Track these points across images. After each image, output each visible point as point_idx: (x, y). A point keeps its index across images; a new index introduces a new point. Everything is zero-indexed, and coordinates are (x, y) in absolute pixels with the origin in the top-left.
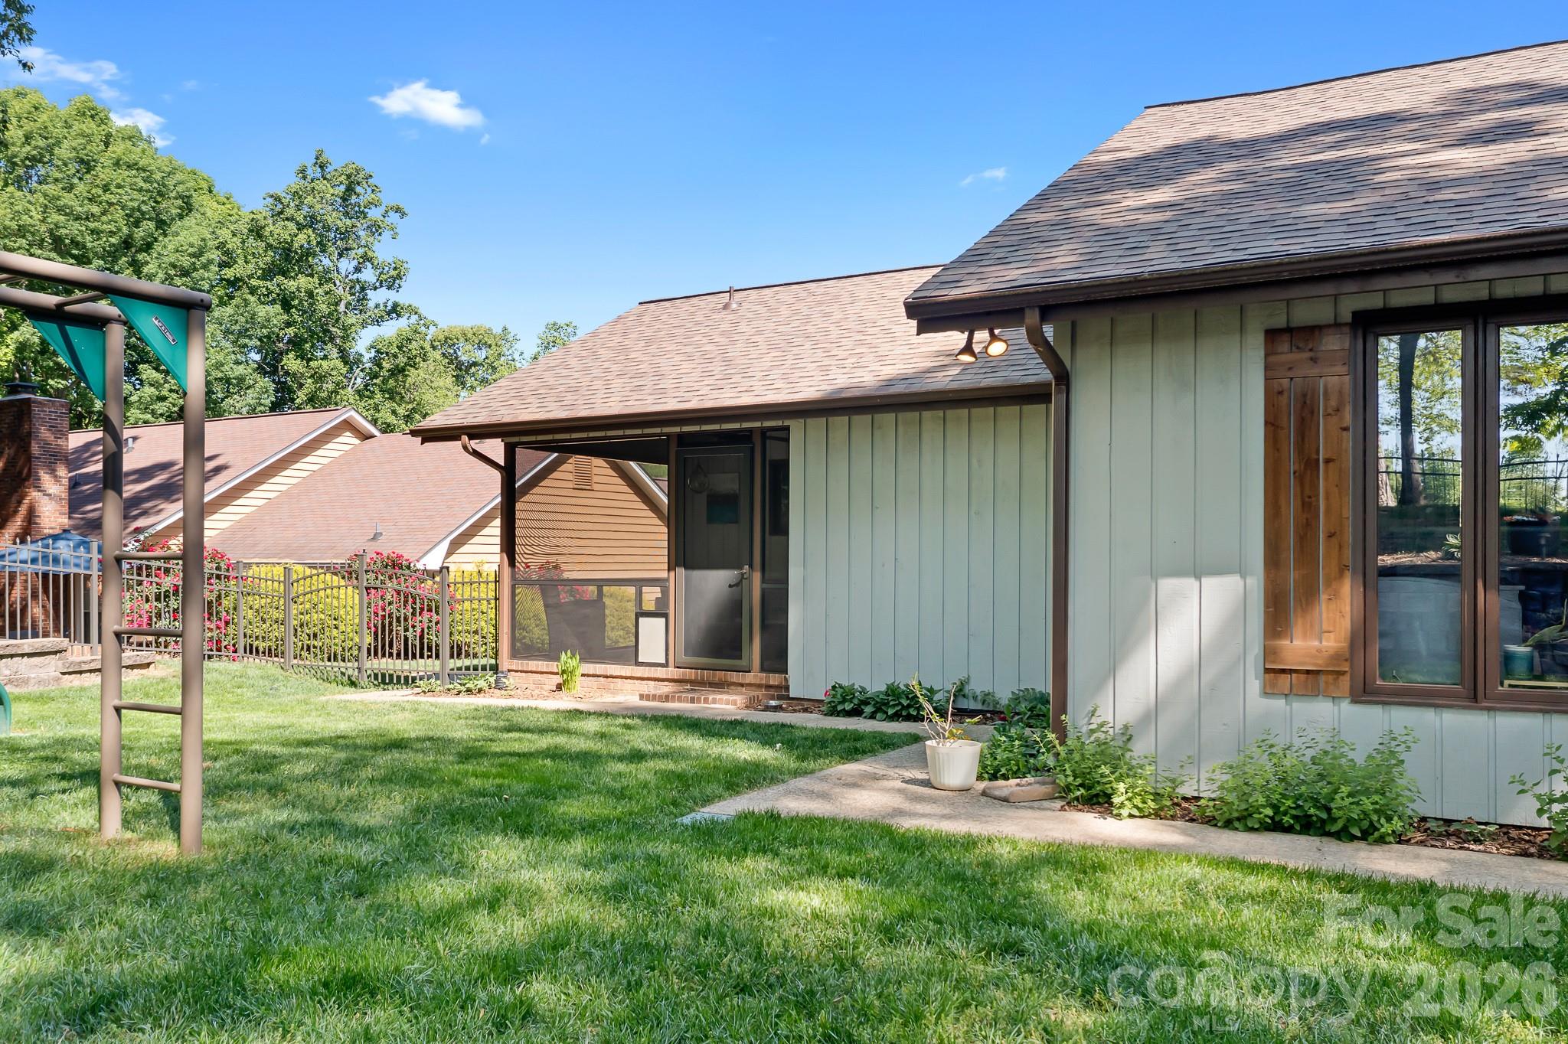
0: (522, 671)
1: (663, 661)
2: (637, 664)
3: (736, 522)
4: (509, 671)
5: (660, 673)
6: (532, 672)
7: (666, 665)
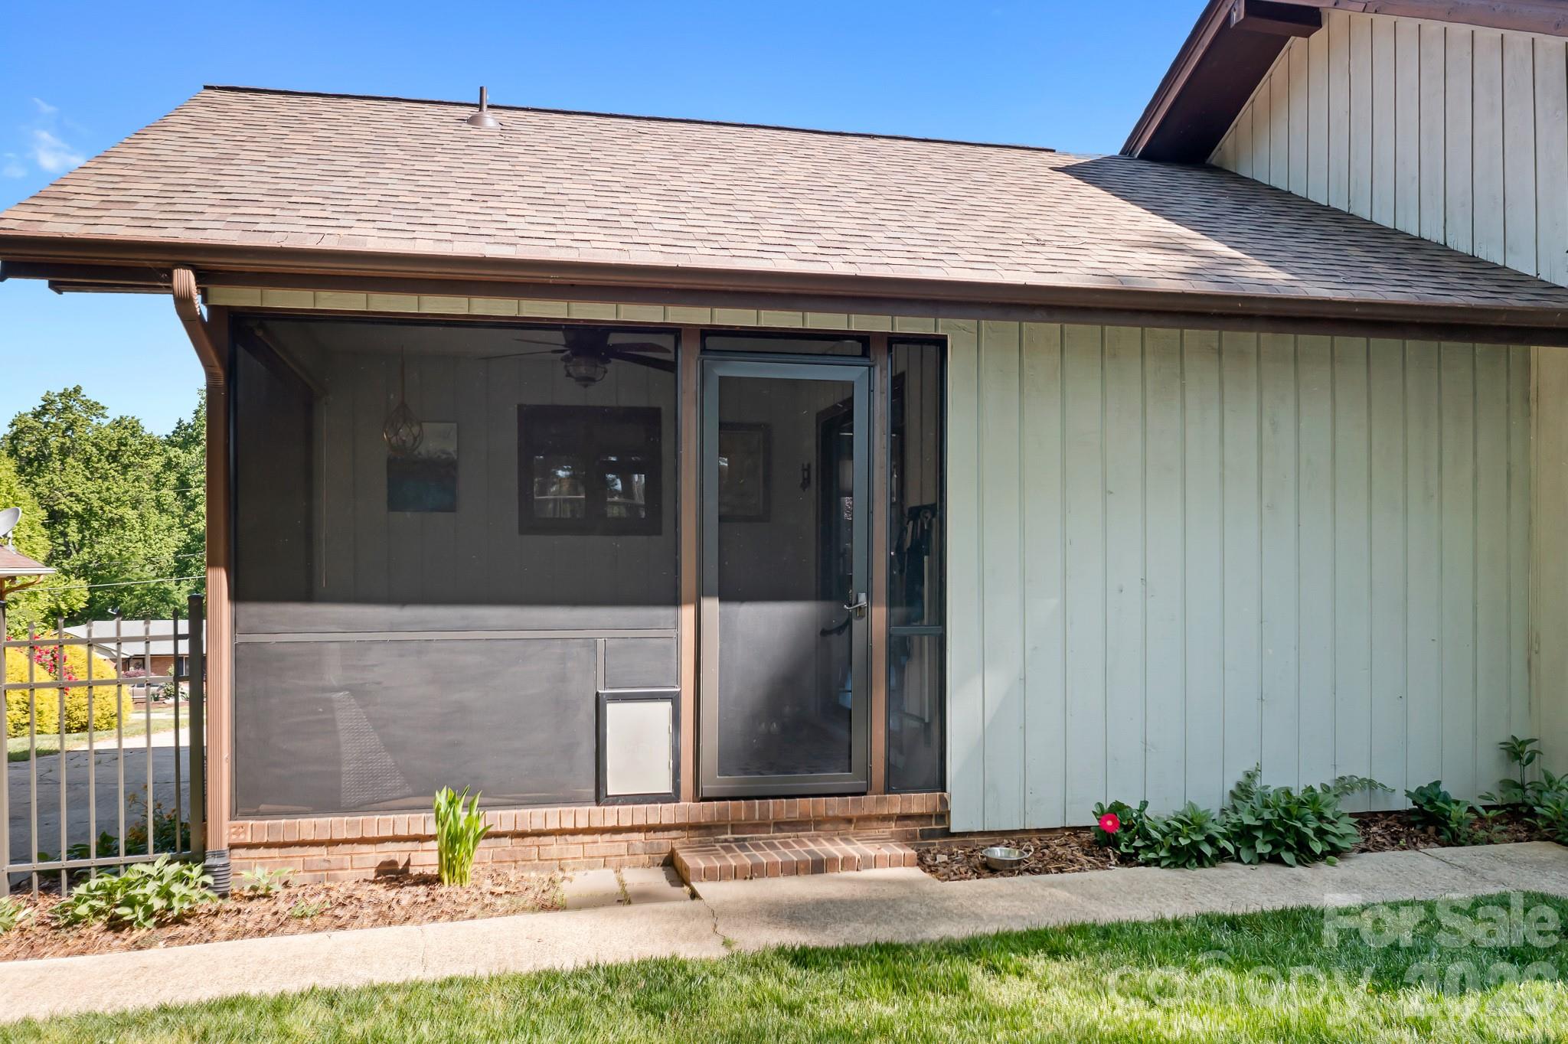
0: (268, 845)
1: (666, 788)
2: (600, 796)
3: (451, 508)
4: (232, 847)
5: (666, 813)
6: (302, 844)
7: (674, 797)
